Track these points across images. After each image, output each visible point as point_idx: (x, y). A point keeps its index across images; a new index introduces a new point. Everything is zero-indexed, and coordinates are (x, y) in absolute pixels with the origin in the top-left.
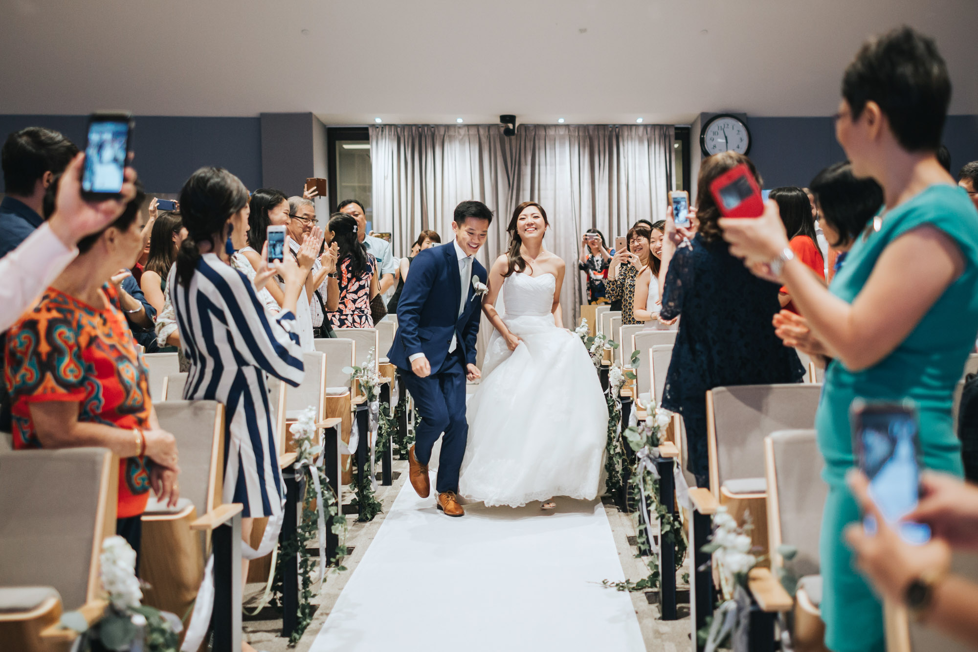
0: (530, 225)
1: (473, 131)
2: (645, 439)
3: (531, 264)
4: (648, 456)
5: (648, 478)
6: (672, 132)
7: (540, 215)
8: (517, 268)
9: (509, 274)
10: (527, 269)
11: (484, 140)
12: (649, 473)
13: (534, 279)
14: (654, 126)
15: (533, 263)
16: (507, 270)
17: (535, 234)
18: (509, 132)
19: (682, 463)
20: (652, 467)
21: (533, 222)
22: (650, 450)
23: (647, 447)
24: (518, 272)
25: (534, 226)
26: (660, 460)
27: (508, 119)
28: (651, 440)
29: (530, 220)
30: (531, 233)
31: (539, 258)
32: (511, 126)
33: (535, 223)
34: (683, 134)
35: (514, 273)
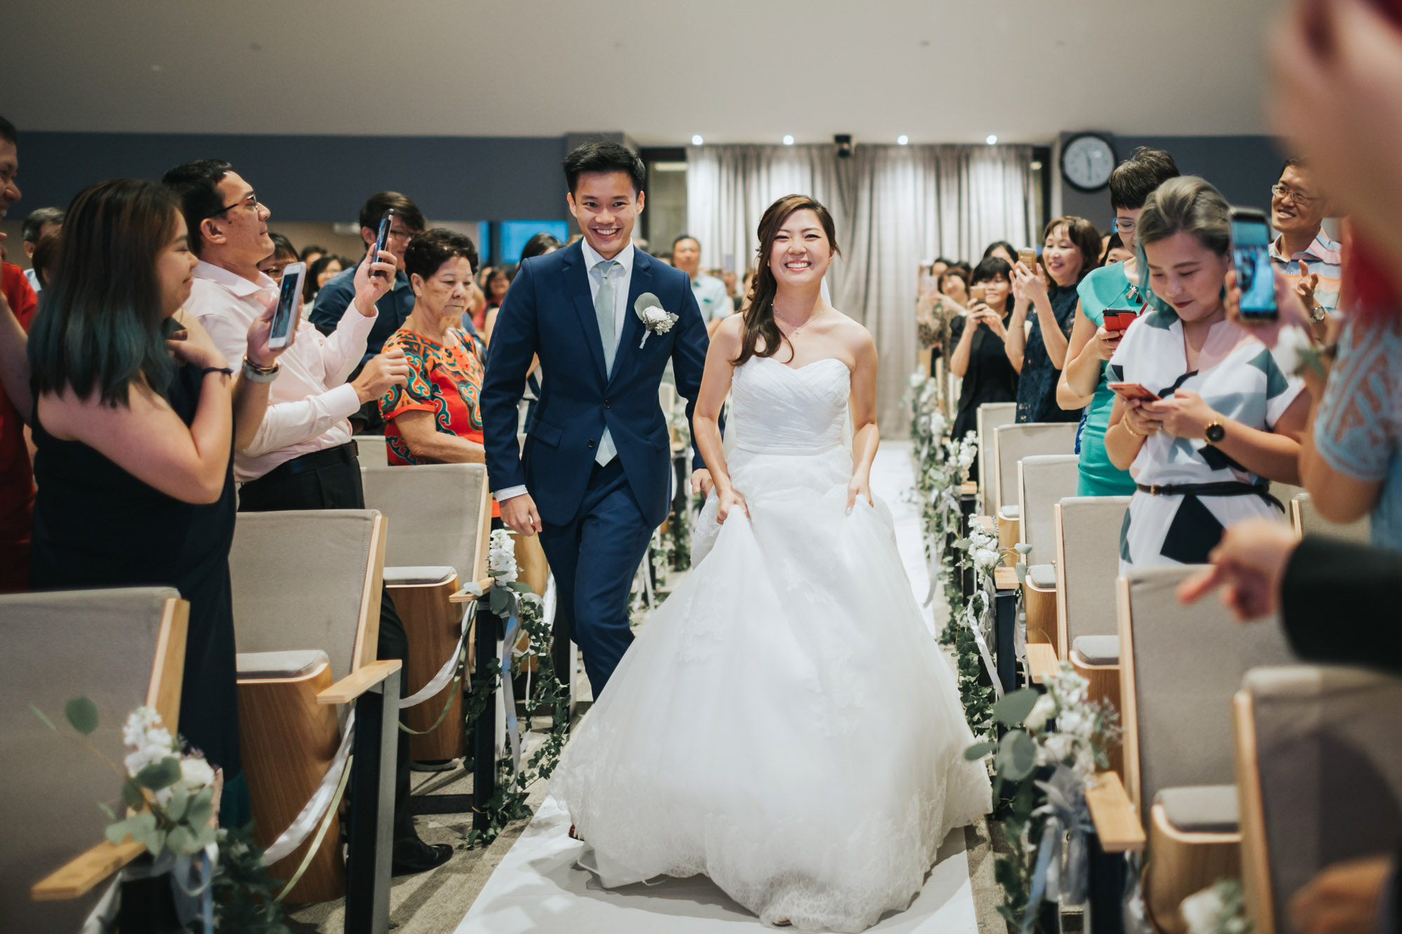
0: (797, 256)
1: (804, 152)
2: (948, 478)
3: (792, 338)
4: (952, 495)
5: (952, 516)
6: (1029, 153)
7: (821, 232)
8: (761, 346)
9: (743, 359)
10: (783, 350)
11: (817, 161)
12: (953, 511)
13: (795, 372)
14: (1010, 146)
15: (797, 337)
16: (738, 352)
17: (807, 276)
18: (844, 154)
19: (985, 503)
20: (955, 506)
21: (804, 250)
22: (954, 489)
23: (951, 487)
24: (760, 355)
25: (805, 258)
26: (964, 499)
27: (842, 139)
28: (954, 478)
29: (798, 244)
30: (800, 272)
31: (812, 323)
32: (846, 146)
33: (808, 251)
34: (1042, 153)
35: (753, 357)
